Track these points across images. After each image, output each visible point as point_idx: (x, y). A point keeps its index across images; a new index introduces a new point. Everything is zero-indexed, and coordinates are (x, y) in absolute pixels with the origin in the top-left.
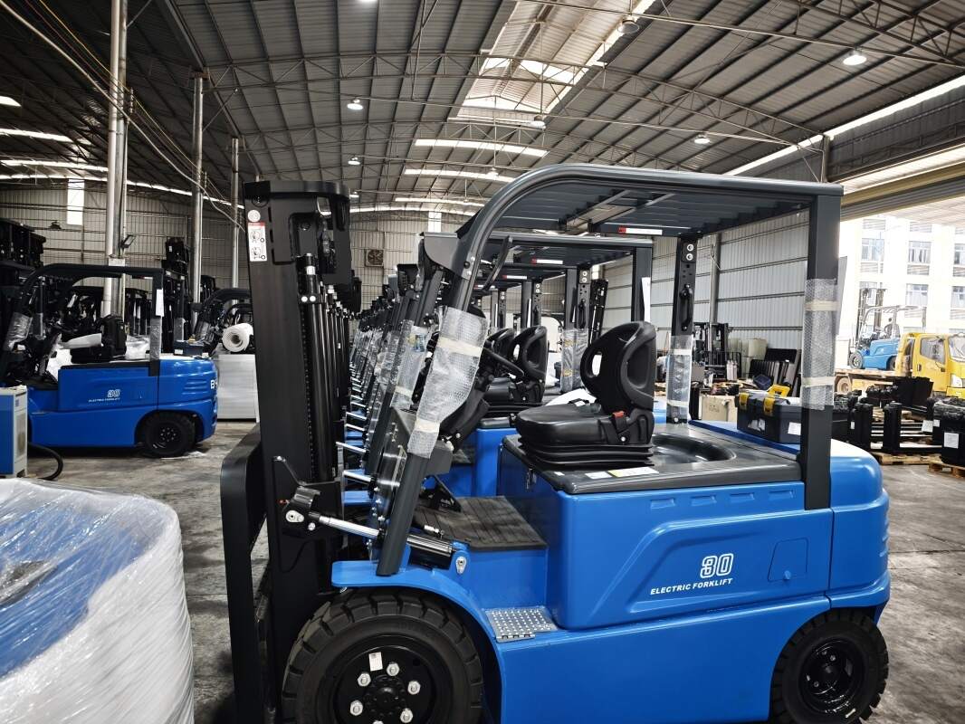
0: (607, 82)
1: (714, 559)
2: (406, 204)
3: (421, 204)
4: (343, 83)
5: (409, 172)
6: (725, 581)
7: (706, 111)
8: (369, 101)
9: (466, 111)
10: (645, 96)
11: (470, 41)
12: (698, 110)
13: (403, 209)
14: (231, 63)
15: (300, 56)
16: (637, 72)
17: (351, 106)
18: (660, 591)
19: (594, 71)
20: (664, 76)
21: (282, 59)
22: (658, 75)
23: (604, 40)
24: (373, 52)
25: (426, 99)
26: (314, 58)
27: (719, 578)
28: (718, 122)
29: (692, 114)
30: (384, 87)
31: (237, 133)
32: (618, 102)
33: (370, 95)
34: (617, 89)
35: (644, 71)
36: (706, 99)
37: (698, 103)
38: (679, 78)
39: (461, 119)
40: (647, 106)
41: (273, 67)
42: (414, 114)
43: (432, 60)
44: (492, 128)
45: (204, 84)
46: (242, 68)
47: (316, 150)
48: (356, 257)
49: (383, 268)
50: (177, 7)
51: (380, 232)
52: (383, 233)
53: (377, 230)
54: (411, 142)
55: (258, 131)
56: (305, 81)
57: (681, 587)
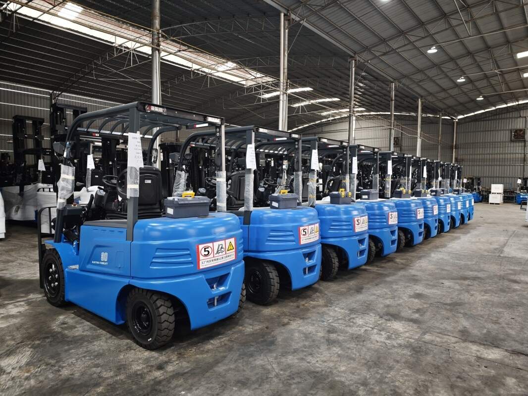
15: (401, 33)
17: (430, 52)
24: (444, 16)
26: (408, 32)
31: (392, 80)
41: (390, 43)
45: (355, 63)
46: (373, 49)
47: (447, 76)
48: (505, 136)
49: (525, 141)
50: (327, 34)
51: (523, 117)
52: (526, 117)
53: (520, 116)
54: (513, 57)
55: (405, 76)
56: (410, 43)
57: (98, 263)
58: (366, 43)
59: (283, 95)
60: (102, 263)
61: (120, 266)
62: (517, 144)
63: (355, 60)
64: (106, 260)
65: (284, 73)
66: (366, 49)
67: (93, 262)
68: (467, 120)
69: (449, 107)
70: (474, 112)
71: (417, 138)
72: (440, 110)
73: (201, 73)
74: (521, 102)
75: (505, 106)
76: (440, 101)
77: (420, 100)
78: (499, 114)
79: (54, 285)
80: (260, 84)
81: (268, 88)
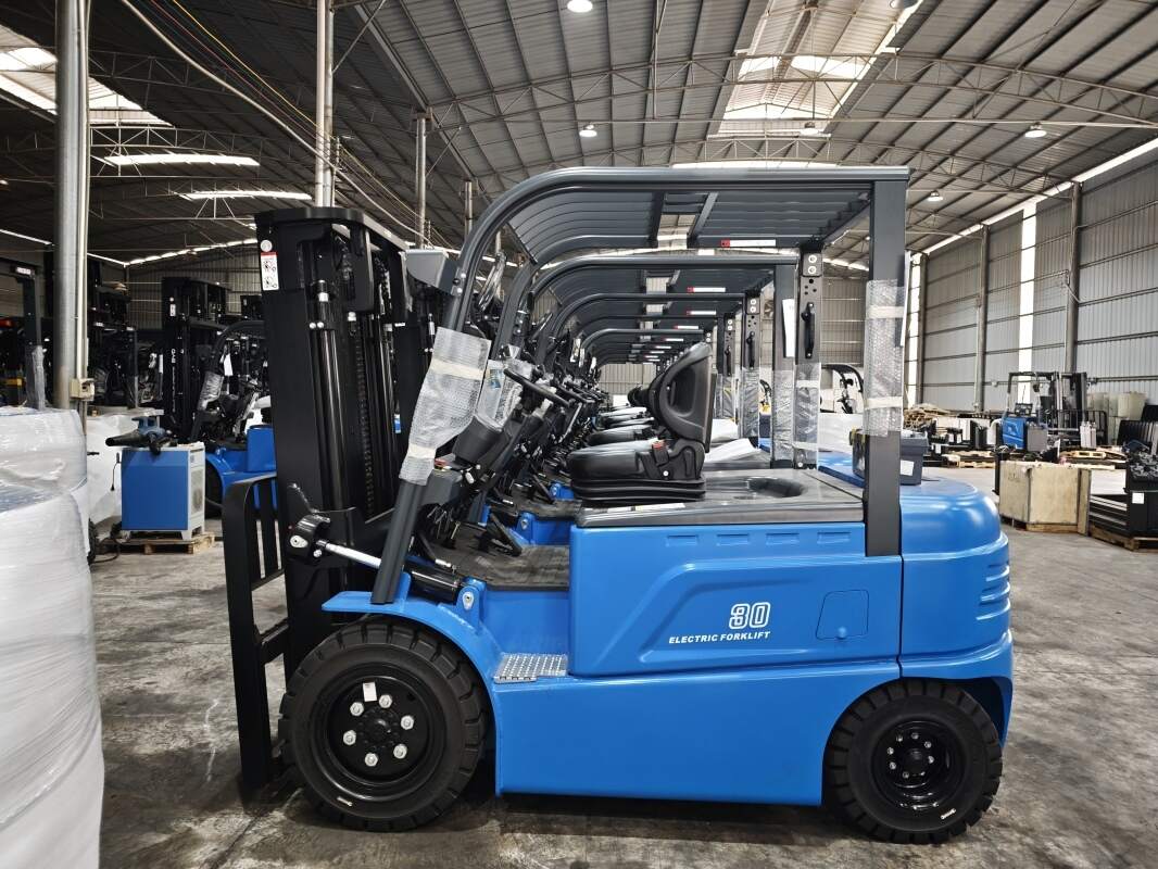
0: (901, 71)
1: (746, 608)
4: (578, 107)
6: (760, 634)
7: (1041, 95)
8: (611, 125)
9: (730, 126)
10: (955, 83)
11: (721, 43)
12: (1032, 95)
14: (455, 99)
15: (527, 82)
16: (940, 55)
17: (584, 134)
18: (680, 639)
19: (884, 60)
20: (977, 56)
21: (506, 89)
22: (971, 55)
23: (896, 20)
24: (608, 69)
25: (678, 116)
26: (542, 84)
27: (753, 631)
28: (1061, 108)
29: (1023, 102)
30: (625, 108)
31: (469, 175)
32: (920, 95)
33: (610, 118)
34: (917, 79)
35: (950, 52)
36: (1040, 80)
37: (1028, 86)
38: (997, 56)
39: (723, 136)
40: (960, 98)
41: (499, 97)
42: (666, 136)
43: (679, 70)
44: (763, 142)
45: (427, 124)
46: (464, 103)
50: (391, 45)
55: (492, 172)
56: (535, 110)
57: (713, 638)
58: (456, 87)
59: (325, 170)
60: (737, 636)
61: (842, 631)
63: (428, 120)
64: (759, 624)
65: (326, 117)
66: (451, 98)
67: (671, 641)
79: (386, 756)
80: (114, 125)
81: (142, 139)
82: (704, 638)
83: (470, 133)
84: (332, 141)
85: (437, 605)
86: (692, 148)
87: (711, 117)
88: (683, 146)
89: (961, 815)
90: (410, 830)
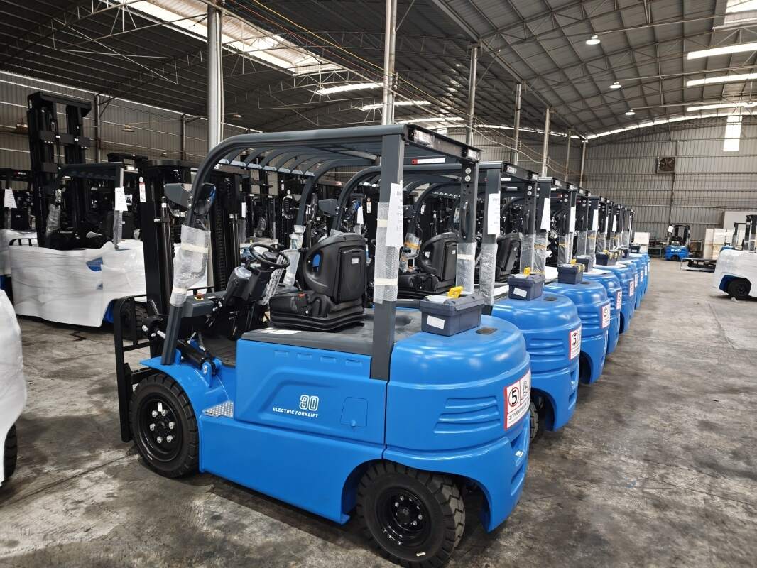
2: (700, 112)
3: (717, 110)
5: (690, 83)
8: (625, 33)
9: (733, 18)
13: (699, 117)
14: (497, 31)
15: (549, 11)
17: (589, 42)
21: (534, 18)
25: (682, 16)
26: (560, 10)
30: (633, 17)
31: (519, 80)
33: (622, 26)
39: (728, 26)
41: (530, 25)
42: (675, 32)
45: (478, 51)
46: (505, 33)
47: (592, 79)
48: (648, 166)
49: (674, 174)
51: (673, 141)
52: (677, 141)
53: (670, 140)
54: (682, 57)
55: (536, 75)
56: (558, 28)
57: (292, 412)
58: (497, 22)
59: (388, 95)
60: (303, 414)
61: (354, 423)
62: (664, 177)
63: (479, 48)
64: (313, 409)
65: (390, 61)
66: (495, 31)
67: (274, 409)
68: (601, 141)
69: (582, 122)
70: (610, 131)
71: (541, 165)
72: (570, 126)
73: (229, 50)
74: (672, 120)
75: (651, 124)
76: (574, 114)
77: (548, 110)
78: (643, 135)
79: (165, 440)
80: (317, 72)
81: (331, 79)
82: (288, 411)
83: (513, 52)
84: (393, 75)
85: (194, 368)
86: (701, 40)
87: (713, 14)
88: (691, 39)
89: (429, 557)
90: (173, 478)
